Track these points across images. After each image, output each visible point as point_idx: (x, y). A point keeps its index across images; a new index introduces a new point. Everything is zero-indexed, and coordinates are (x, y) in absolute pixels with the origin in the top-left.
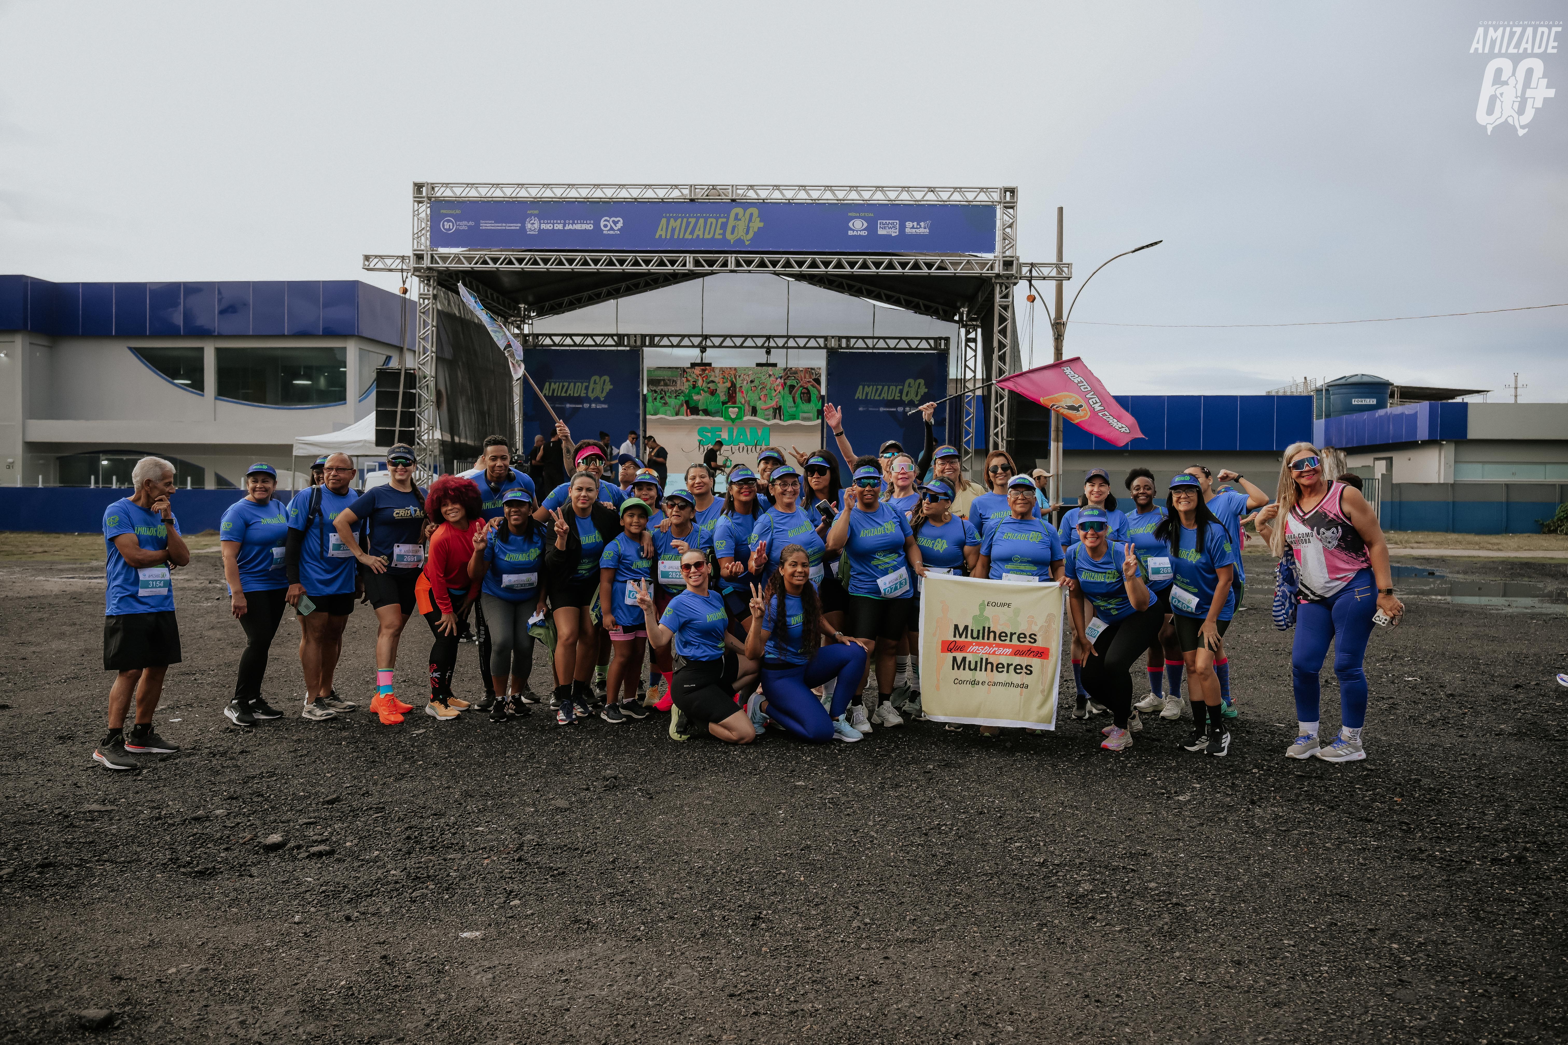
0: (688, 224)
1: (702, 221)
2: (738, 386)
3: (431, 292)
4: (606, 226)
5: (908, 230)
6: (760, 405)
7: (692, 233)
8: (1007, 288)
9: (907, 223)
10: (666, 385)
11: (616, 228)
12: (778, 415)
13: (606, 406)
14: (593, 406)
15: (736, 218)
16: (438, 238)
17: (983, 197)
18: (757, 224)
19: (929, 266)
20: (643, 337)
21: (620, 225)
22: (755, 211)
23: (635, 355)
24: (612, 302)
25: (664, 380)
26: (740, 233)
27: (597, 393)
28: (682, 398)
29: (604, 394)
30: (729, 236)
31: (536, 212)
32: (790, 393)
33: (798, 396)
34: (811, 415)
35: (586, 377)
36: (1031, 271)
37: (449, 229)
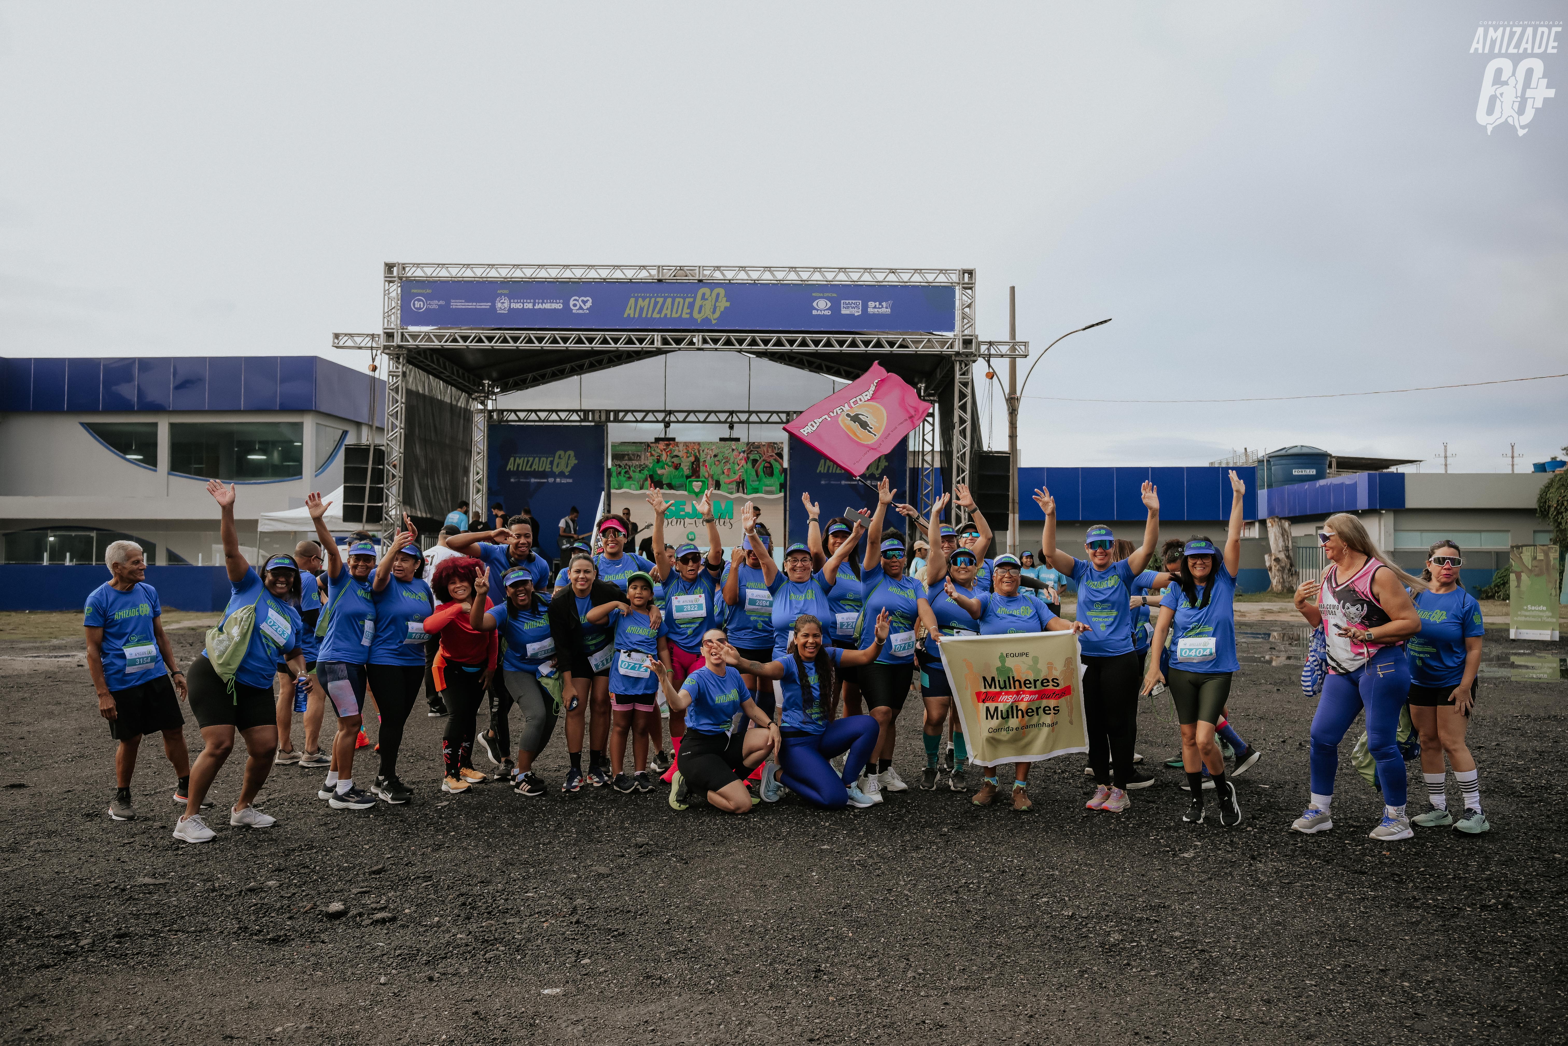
0: (656, 303)
1: (669, 300)
2: (702, 460)
3: (400, 370)
4: (575, 305)
5: (870, 310)
6: (723, 479)
7: (660, 312)
8: (966, 365)
9: (869, 303)
10: (630, 459)
11: (585, 308)
12: (741, 489)
13: (570, 481)
14: (558, 480)
15: (703, 297)
16: (409, 316)
17: (942, 279)
18: (723, 304)
19: (892, 344)
20: (608, 412)
21: (589, 304)
22: (722, 291)
23: (599, 430)
24: (576, 378)
25: (628, 455)
26: (707, 312)
27: (562, 467)
28: (646, 472)
29: (569, 468)
30: (696, 315)
31: (506, 292)
32: (753, 467)
33: (760, 470)
34: (773, 488)
35: (550, 451)
36: (989, 349)
37: (420, 308)
